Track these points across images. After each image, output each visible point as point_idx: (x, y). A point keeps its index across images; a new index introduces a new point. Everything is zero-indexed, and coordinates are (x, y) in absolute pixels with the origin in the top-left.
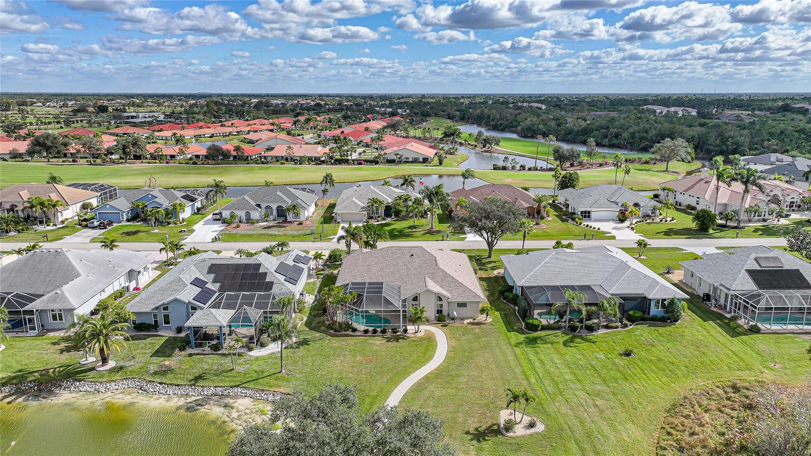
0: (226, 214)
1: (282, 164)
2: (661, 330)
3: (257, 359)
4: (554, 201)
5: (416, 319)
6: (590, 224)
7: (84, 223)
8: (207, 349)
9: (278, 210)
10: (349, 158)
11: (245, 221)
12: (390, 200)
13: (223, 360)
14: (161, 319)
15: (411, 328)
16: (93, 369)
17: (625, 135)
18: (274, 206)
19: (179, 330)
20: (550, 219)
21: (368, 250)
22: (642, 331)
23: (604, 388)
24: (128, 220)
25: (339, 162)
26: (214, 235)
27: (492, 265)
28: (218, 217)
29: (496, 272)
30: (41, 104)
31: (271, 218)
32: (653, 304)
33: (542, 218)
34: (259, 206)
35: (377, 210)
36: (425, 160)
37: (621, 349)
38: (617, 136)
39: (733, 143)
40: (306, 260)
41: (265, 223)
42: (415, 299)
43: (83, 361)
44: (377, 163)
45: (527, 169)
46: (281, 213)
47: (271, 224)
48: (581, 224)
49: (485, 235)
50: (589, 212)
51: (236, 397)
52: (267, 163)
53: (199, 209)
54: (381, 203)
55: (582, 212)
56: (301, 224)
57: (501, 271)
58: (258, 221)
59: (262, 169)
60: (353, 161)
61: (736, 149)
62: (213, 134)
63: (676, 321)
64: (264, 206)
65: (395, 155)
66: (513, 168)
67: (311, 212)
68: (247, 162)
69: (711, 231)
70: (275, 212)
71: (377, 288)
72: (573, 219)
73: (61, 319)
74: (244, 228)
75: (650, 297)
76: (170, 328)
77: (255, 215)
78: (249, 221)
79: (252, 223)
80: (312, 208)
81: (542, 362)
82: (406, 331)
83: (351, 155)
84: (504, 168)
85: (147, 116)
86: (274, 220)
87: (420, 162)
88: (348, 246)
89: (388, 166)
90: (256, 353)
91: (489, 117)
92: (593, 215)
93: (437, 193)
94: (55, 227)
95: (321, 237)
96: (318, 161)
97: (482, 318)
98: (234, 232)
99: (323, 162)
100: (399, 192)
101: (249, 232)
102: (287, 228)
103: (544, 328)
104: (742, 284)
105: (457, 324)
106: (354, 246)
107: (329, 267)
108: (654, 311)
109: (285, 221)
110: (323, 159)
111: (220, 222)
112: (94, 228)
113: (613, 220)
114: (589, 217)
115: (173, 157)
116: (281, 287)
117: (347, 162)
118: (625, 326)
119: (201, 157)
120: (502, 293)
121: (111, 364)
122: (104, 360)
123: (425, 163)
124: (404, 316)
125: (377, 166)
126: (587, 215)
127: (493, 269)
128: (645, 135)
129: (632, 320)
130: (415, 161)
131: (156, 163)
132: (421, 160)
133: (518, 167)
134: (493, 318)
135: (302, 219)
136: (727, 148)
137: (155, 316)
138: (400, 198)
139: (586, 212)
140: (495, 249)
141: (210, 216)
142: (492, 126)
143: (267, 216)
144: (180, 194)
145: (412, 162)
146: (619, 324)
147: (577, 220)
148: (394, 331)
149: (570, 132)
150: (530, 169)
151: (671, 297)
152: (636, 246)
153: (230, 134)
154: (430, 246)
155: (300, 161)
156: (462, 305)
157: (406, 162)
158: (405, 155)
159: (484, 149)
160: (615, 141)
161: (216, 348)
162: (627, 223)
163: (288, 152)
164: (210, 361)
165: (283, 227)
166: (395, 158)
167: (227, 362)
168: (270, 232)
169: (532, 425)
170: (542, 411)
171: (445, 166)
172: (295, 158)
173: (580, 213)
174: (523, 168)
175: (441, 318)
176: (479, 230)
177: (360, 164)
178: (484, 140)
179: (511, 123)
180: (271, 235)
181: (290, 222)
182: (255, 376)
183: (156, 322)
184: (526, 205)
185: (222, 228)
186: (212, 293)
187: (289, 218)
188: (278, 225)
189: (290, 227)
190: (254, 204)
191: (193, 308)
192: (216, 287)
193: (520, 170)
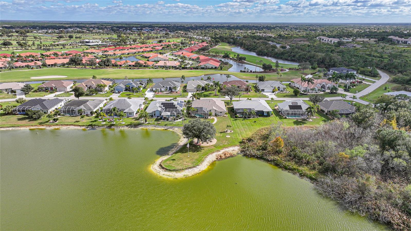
0: (154, 89)
1: (162, 69)
2: (265, 118)
3: (177, 122)
4: (256, 86)
5: (210, 115)
6: (263, 93)
7: (113, 92)
8: (166, 120)
10: (187, 66)
11: (160, 91)
12: (203, 85)
13: (170, 122)
14: (153, 115)
15: (209, 117)
16: (144, 123)
17: (297, 56)
18: (168, 87)
19: (158, 117)
20: (252, 91)
21: (198, 100)
22: (261, 118)
23: (247, 127)
24: (125, 91)
25: (184, 68)
26: (153, 96)
27: (231, 104)
28: (151, 90)
29: (231, 106)
30: (36, 32)
31: (168, 90)
32: (265, 112)
33: (250, 91)
34: (164, 87)
35: (199, 88)
37: (254, 121)
38: (294, 56)
39: (333, 62)
40: (182, 102)
41: (166, 92)
42: (210, 111)
43: (141, 122)
44: (198, 69)
46: (170, 89)
47: (168, 92)
48: (260, 93)
49: (230, 96)
50: (264, 90)
51: (174, 128)
52: (157, 68)
53: (144, 87)
54: (201, 86)
55: (262, 90)
56: (177, 92)
57: (233, 106)
58: (164, 91)
59: (156, 71)
60: (189, 68)
61: (334, 64)
62: (129, 53)
63: (270, 116)
64: (165, 87)
66: (248, 72)
67: (179, 89)
68: (149, 68)
69: (298, 96)
70: (168, 89)
71: (202, 108)
72: (259, 92)
73: (131, 114)
74: (160, 94)
75: (264, 111)
76: (156, 116)
77: (163, 89)
78: (161, 91)
79: (163, 92)
80: (179, 88)
81: (236, 123)
82: (208, 117)
83: (188, 65)
84: (244, 72)
85: (94, 42)
86: (168, 91)
87: (214, 69)
88: (193, 99)
89: (202, 70)
91: (245, 44)
92: (265, 90)
93: (217, 84)
94: (104, 93)
95: (184, 96)
96: (175, 68)
97: (225, 115)
98: (158, 95)
99: (178, 68)
100: (206, 82)
101: (163, 95)
103: (239, 117)
104: (286, 108)
105: (220, 116)
106: (195, 99)
107: (188, 104)
108: (265, 114)
109: (172, 91)
110: (177, 67)
111: (153, 91)
112: (116, 93)
113: (271, 92)
114: (264, 91)
115: (121, 65)
116: (180, 108)
117: (186, 68)
118: (257, 117)
119: (131, 66)
120: (231, 110)
121: (147, 122)
122: (146, 122)
123: (215, 69)
124: (208, 114)
125: (197, 70)
126: (263, 90)
127: (231, 105)
128: (304, 56)
129: (259, 116)
130: (212, 68)
131: (116, 68)
133: (249, 71)
134: (228, 115)
135: (177, 91)
136: (331, 64)
137: (152, 114)
138: (206, 85)
139: (263, 89)
140: (232, 100)
141: (149, 89)
142: (246, 48)
143: (166, 90)
144: (139, 83)
145: (211, 68)
146: (256, 117)
147: (260, 92)
148: (205, 117)
149: (277, 54)
150: (254, 72)
151: (269, 111)
152: (271, 100)
153: (135, 53)
154: (215, 99)
155: (169, 68)
156: (221, 112)
157: (209, 68)
158: (208, 66)
159: (240, 62)
160: (293, 58)
161: (168, 120)
162: (274, 93)
163: (165, 64)
164: (167, 122)
165: (172, 93)
166: (204, 67)
167: (171, 123)
168: (168, 95)
169: (231, 131)
170: (233, 130)
171: (223, 70)
172: (167, 67)
173: (261, 90)
174: (251, 71)
175: (216, 115)
176: (228, 95)
177: (191, 69)
178: (240, 58)
179: (254, 47)
180: (169, 96)
181: (173, 92)
183: (152, 115)
184: (245, 87)
185: (154, 93)
186: (164, 109)
187: (173, 90)
188: (170, 93)
189: (173, 93)
190: (162, 86)
191: (161, 112)
192: (164, 108)
193: (250, 72)
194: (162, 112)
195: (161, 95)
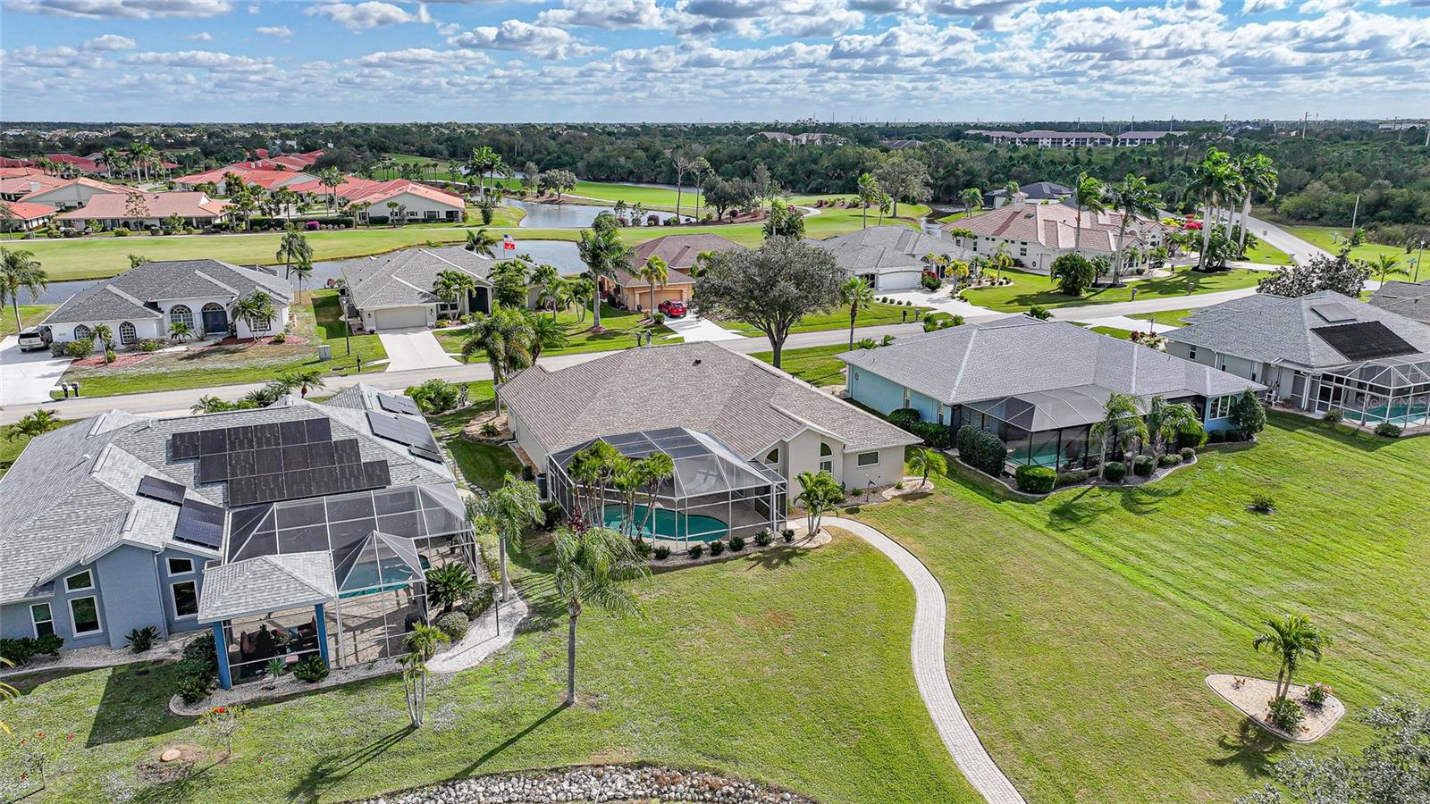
0: (63, 332)
1: (119, 234)
3: (463, 678)
8: (281, 681)
9: (204, 315)
10: (283, 216)
11: (120, 346)
12: (477, 276)
13: (359, 705)
14: (64, 619)
18: (196, 307)
19: (142, 640)
23: (1314, 585)
25: (260, 226)
26: (51, 385)
28: (37, 342)
31: (193, 334)
32: (1209, 408)
34: (154, 306)
36: (451, 216)
37: (1239, 502)
41: (182, 348)
42: (774, 458)
44: (348, 225)
45: (661, 223)
46: (215, 321)
47: (198, 347)
48: (870, 297)
50: (873, 277)
52: (79, 234)
56: (279, 341)
57: (833, 388)
58: (161, 343)
63: (1250, 436)
64: (167, 306)
65: (390, 205)
66: (636, 223)
67: (293, 316)
68: (23, 234)
69: (1084, 295)
70: (198, 321)
74: (127, 363)
75: (1208, 393)
76: (106, 642)
77: (147, 329)
78: (133, 344)
79: (147, 349)
80: (290, 306)
82: (789, 535)
84: (621, 223)
86: (202, 340)
87: (442, 221)
89: (372, 232)
90: (444, 662)
93: (607, 247)
96: (206, 226)
98: (105, 372)
101: (152, 370)
102: (250, 353)
103: (1057, 484)
105: (873, 502)
108: (1211, 422)
109: (233, 338)
110: (218, 221)
111: (49, 354)
113: (918, 288)
116: (411, 471)
118: (1188, 457)
123: (452, 221)
125: (350, 231)
130: (431, 218)
132: (443, 216)
133: (645, 221)
135: (276, 328)
137: (41, 610)
139: (867, 276)
141: (11, 341)
143: (181, 329)
145: (424, 221)
146: (1178, 456)
148: (762, 540)
150: (667, 223)
155: (163, 227)
156: (868, 458)
157: (411, 221)
158: (410, 206)
159: (542, 199)
161: (309, 672)
162: (944, 291)
163: (132, 206)
164: (317, 718)
165: (238, 351)
166: (385, 211)
167: (377, 709)
168: (209, 363)
172: (147, 223)
174: (654, 221)
177: (311, 228)
178: (545, 180)
180: (216, 372)
181: (250, 340)
182: (499, 734)
183: (45, 629)
185: (65, 367)
186: (213, 515)
187: (243, 328)
188: (218, 349)
189: (251, 350)
190: (140, 304)
191: (180, 565)
192: (214, 496)
193: (650, 225)
194: (202, 560)
195: (135, 372)
